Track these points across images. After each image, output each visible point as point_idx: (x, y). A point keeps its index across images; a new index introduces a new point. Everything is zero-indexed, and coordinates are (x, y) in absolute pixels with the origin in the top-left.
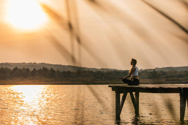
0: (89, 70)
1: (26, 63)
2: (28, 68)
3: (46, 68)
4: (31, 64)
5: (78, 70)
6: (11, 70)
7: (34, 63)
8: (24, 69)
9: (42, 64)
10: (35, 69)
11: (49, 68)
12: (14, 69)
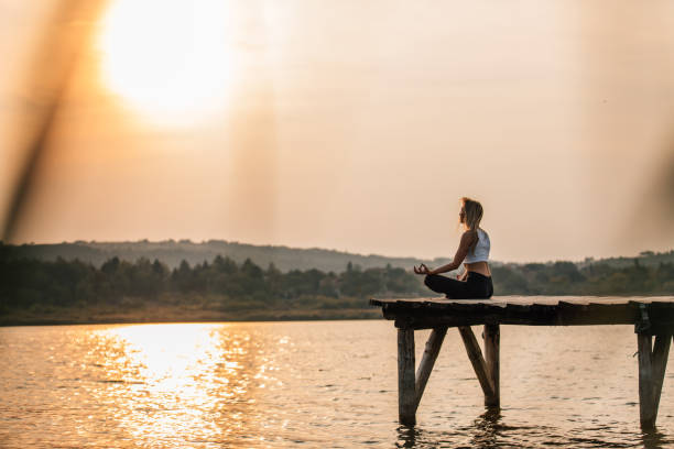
0: (389, 266)
1: (151, 240)
2: (161, 260)
3: (228, 259)
4: (169, 247)
5: (350, 266)
6: (93, 269)
7: (182, 242)
8: (144, 264)
9: (212, 242)
10: (184, 264)
11: (239, 260)
12: (105, 267)
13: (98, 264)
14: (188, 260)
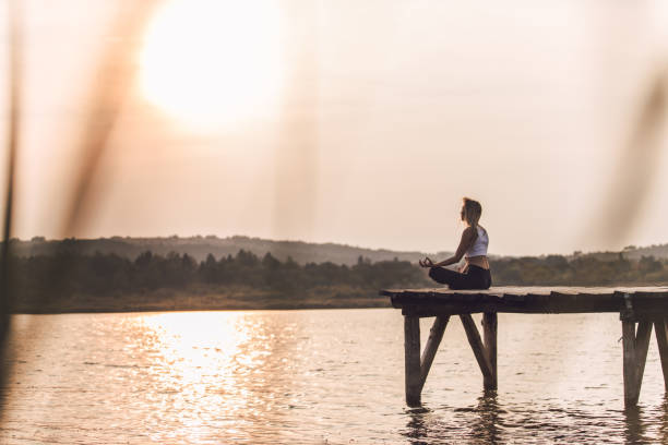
0: (396, 259)
1: (181, 236)
2: (189, 254)
3: (250, 253)
4: (197, 243)
5: (361, 259)
6: (127, 261)
7: (208, 237)
8: (174, 257)
9: (236, 238)
10: (211, 258)
11: (261, 253)
12: (139, 261)
13: (133, 257)
14: (214, 254)
